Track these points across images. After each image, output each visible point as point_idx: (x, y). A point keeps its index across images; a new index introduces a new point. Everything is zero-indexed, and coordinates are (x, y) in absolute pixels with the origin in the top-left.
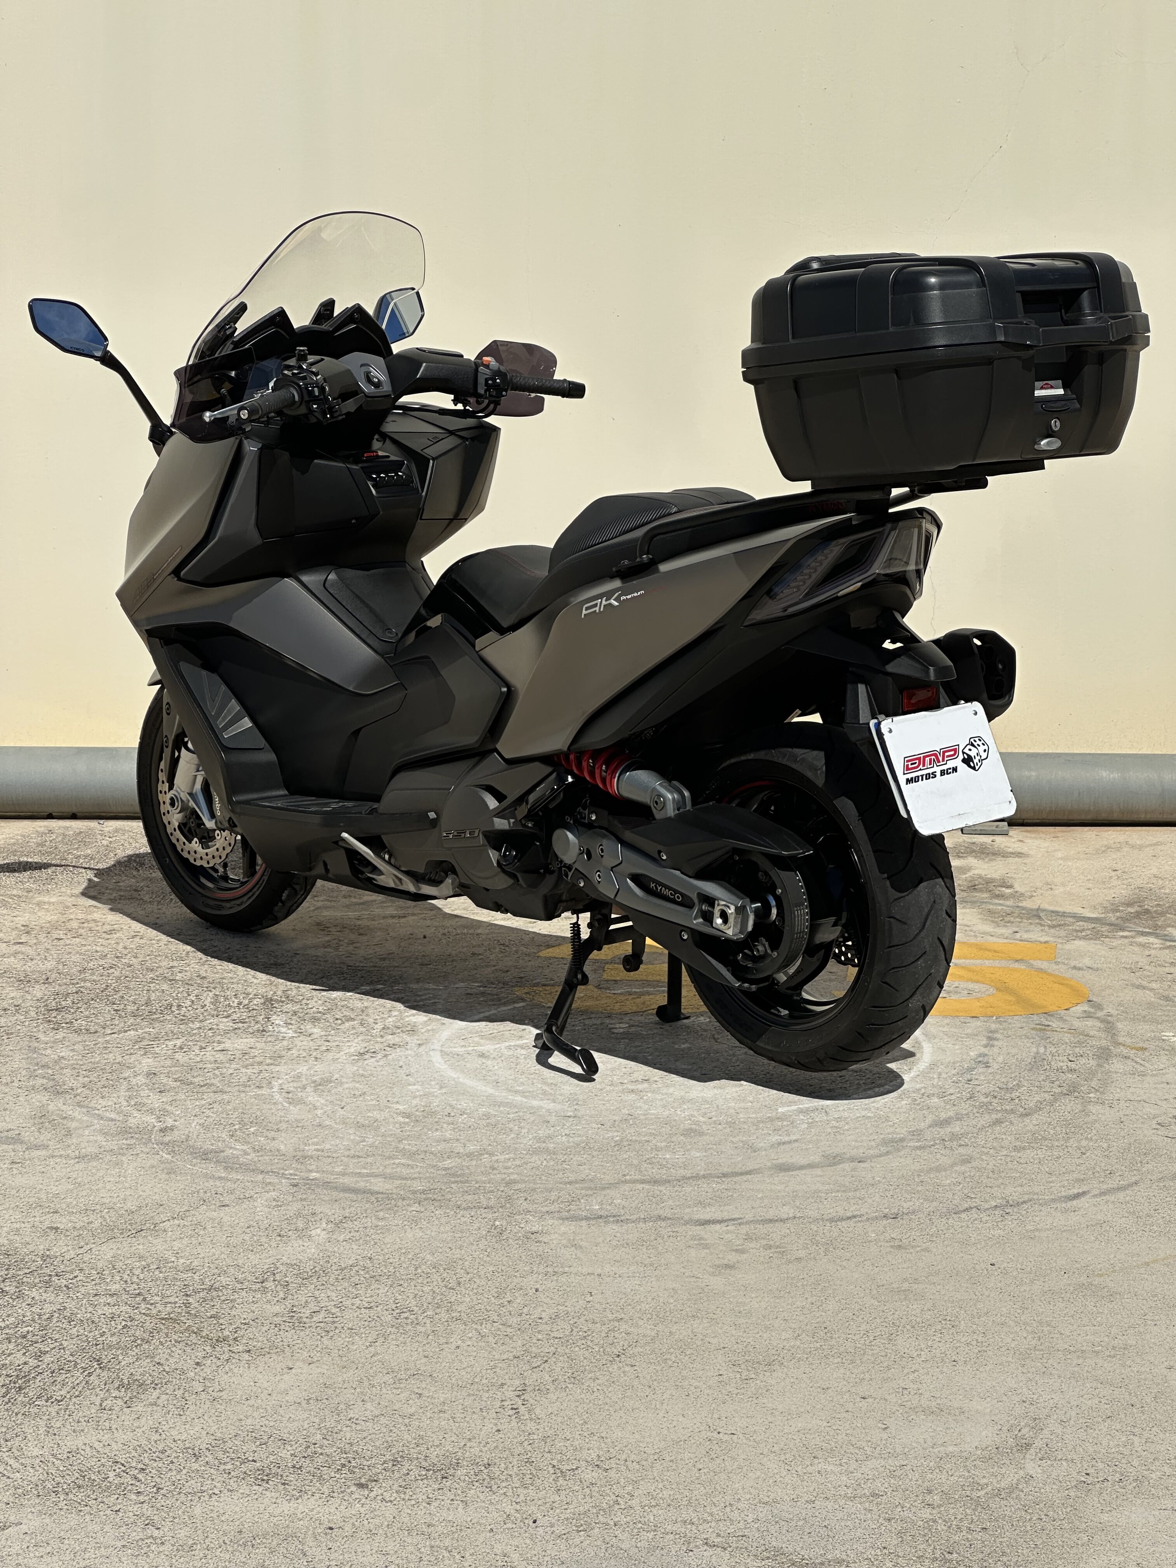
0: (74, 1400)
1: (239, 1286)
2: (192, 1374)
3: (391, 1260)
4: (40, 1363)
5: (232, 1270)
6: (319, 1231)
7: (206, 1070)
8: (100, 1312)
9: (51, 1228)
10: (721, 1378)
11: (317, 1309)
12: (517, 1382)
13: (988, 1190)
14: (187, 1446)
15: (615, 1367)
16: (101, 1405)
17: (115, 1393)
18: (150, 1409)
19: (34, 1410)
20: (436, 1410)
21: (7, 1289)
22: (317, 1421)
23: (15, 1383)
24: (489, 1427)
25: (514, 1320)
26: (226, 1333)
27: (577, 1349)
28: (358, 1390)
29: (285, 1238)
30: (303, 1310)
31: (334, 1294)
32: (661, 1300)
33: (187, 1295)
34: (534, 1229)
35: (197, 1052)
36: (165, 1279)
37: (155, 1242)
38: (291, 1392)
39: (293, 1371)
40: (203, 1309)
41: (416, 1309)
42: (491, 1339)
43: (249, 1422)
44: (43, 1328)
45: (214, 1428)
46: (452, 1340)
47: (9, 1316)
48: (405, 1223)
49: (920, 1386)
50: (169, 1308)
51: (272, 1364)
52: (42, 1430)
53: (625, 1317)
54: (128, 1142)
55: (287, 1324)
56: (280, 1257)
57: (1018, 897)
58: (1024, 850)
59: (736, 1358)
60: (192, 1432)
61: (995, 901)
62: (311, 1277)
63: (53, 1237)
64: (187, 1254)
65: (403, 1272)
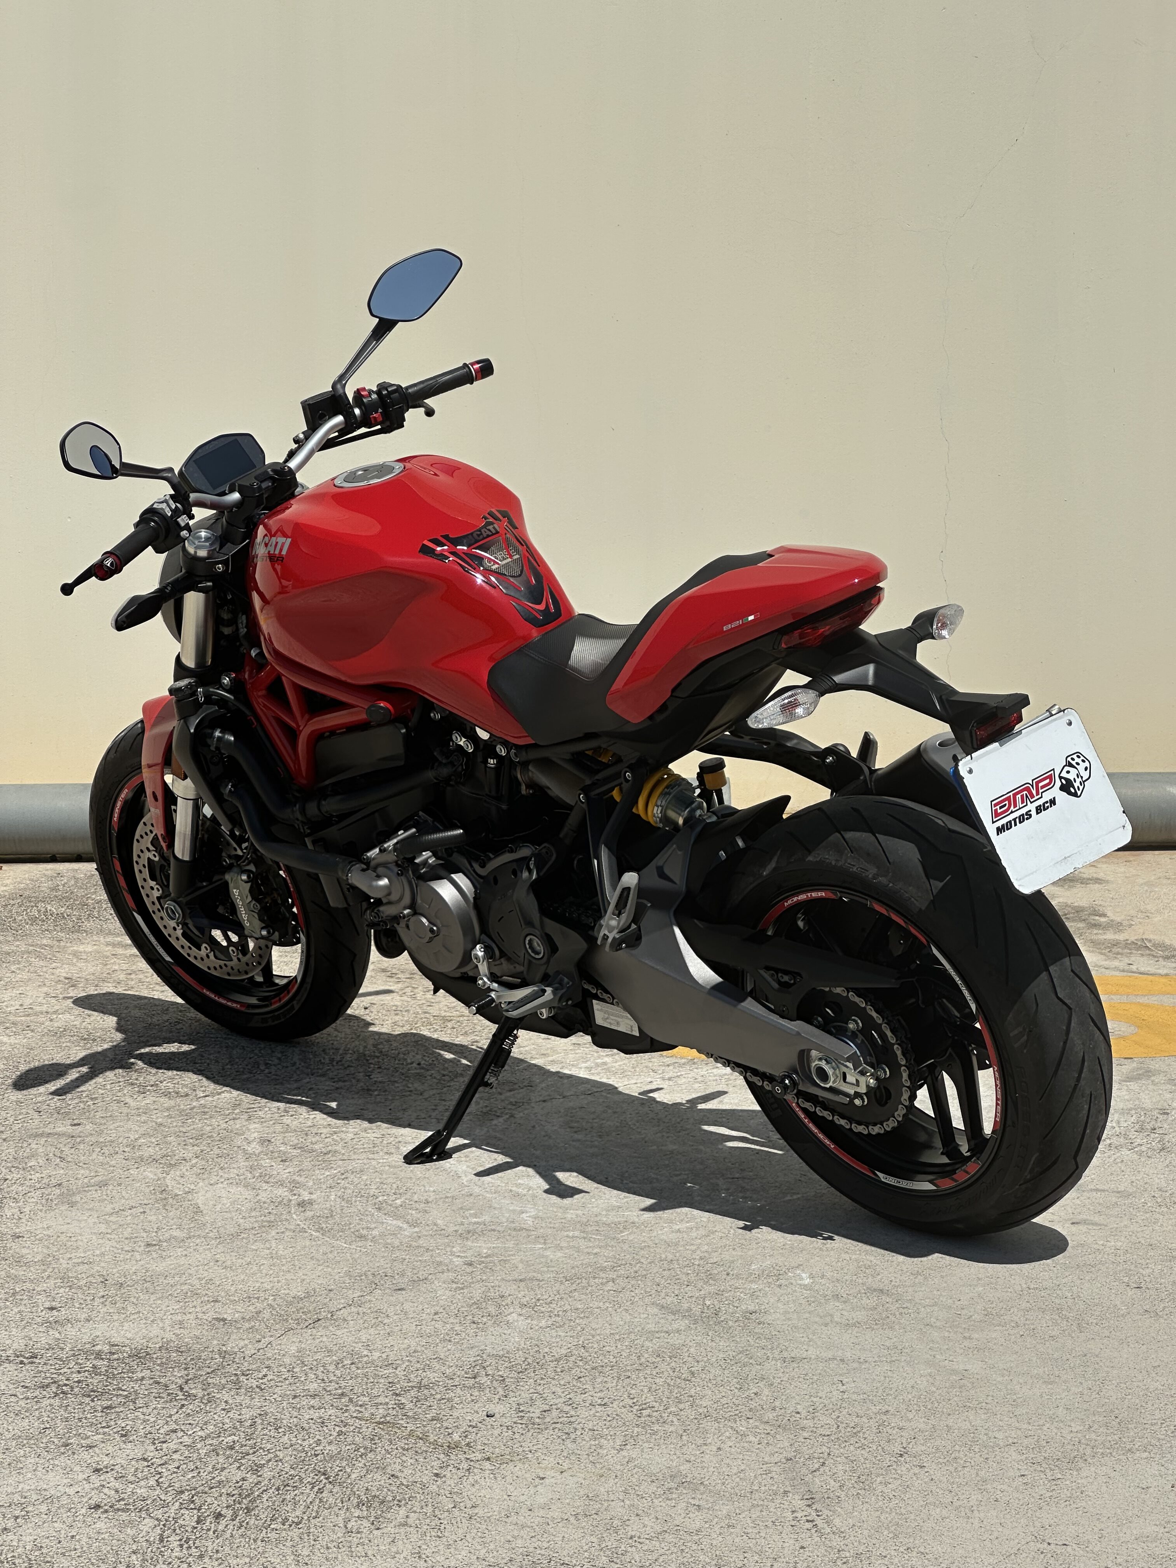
0: (312, 1521)
1: (450, 1382)
2: (434, 1488)
3: (607, 1348)
4: (260, 1479)
5: (435, 1365)
6: (514, 1315)
7: (323, 1136)
8: (308, 1417)
9: (217, 1319)
10: (1025, 1479)
11: (547, 1408)
12: (801, 1490)
15: (904, 1469)
16: (346, 1527)
17: (357, 1513)
18: (402, 1530)
19: (273, 1535)
20: (723, 1524)
21: (193, 1391)
22: (595, 1540)
23: (240, 1503)
25: (771, 1415)
26: (456, 1437)
27: (852, 1448)
28: (627, 1502)
29: (481, 1325)
30: (532, 1410)
31: (559, 1391)
33: (397, 1395)
34: (751, 1308)
36: (366, 1375)
37: (339, 1333)
38: (553, 1507)
39: (546, 1480)
40: (420, 1411)
41: (656, 1405)
42: (752, 1438)
43: (520, 1542)
44: (249, 1437)
46: (709, 1441)
47: (206, 1423)
48: (607, 1304)
50: (381, 1411)
51: (520, 1474)
52: (290, 1559)
53: (890, 1408)
54: (267, 1219)
55: (520, 1426)
56: (483, 1347)
57: (1117, 926)
58: (1099, 877)
59: (1032, 1456)
60: (460, 1557)
61: (1095, 931)
62: (526, 1370)
63: (224, 1330)
64: (380, 1346)
65: (627, 1362)
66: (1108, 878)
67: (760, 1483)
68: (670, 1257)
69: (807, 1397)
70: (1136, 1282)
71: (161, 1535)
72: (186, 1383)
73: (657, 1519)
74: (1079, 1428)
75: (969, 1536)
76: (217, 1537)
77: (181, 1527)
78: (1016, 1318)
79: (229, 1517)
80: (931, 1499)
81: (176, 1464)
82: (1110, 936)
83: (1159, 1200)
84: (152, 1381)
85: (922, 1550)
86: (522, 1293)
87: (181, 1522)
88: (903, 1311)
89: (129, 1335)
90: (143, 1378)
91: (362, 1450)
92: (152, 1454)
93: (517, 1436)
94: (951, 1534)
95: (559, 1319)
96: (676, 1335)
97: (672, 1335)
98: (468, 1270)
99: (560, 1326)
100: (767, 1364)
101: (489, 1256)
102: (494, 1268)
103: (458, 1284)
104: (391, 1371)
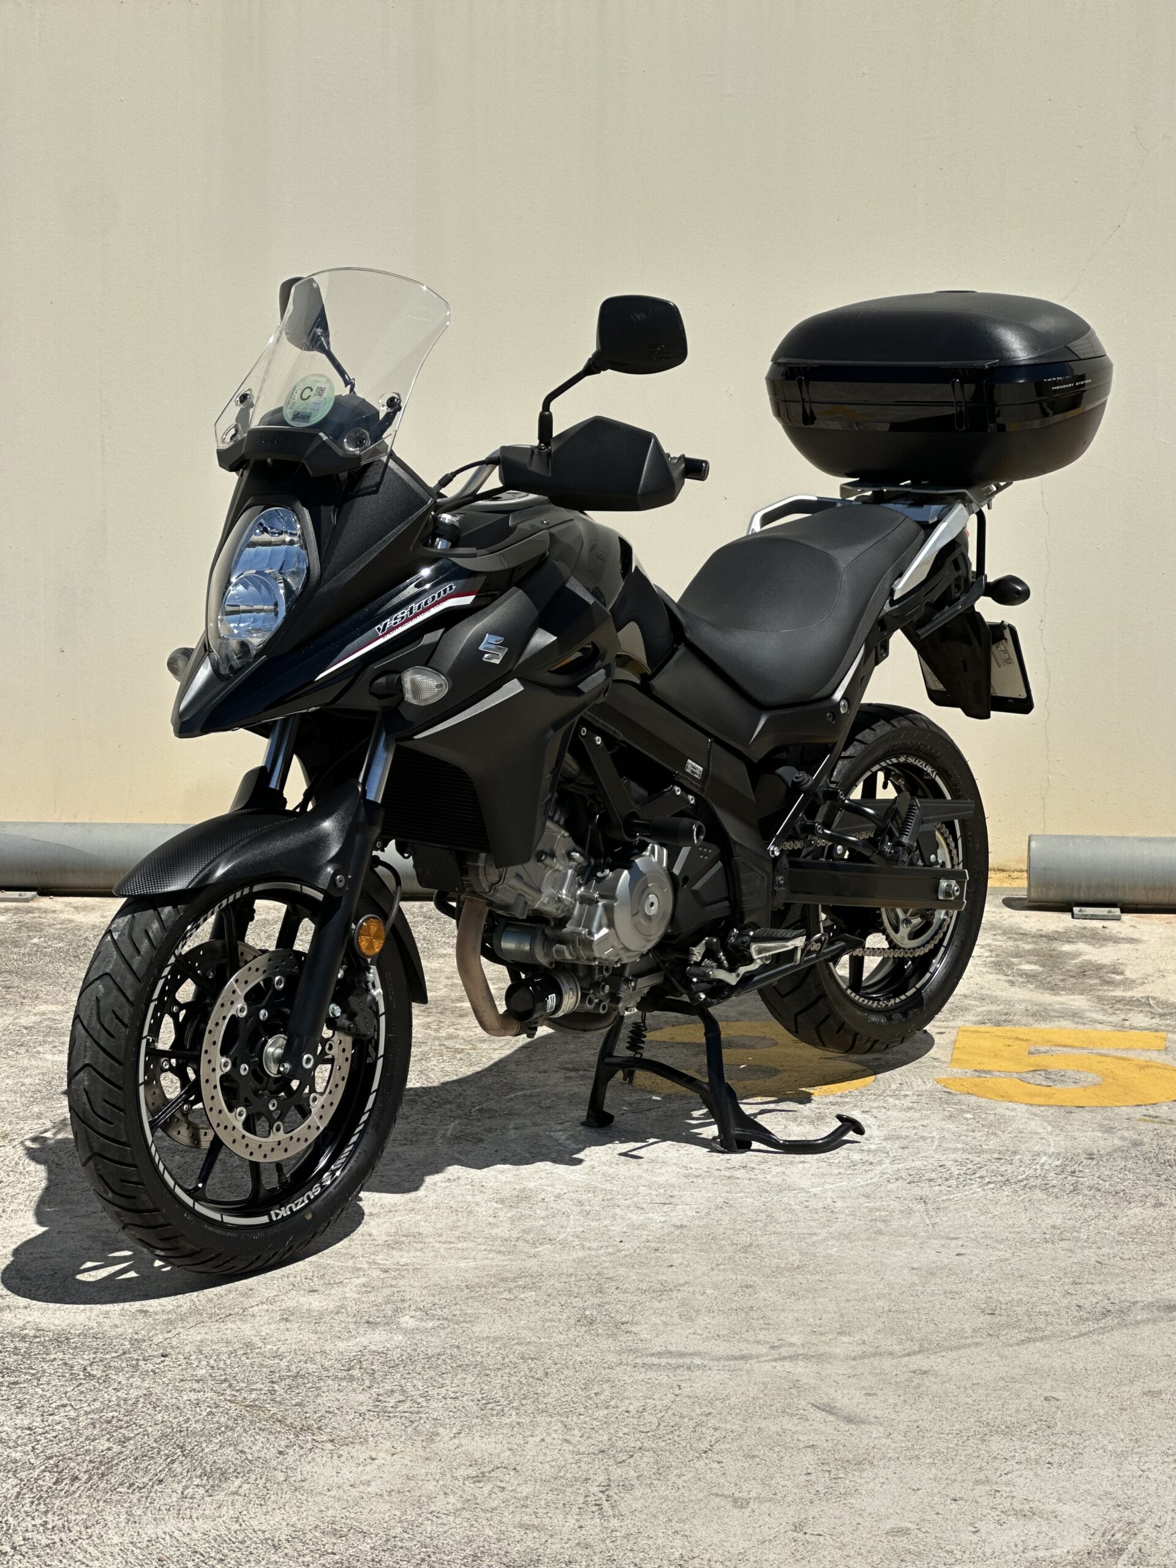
0: (156, 1487)
1: (325, 1373)
2: (274, 1463)
3: (478, 1350)
4: (124, 1449)
5: (318, 1356)
6: (407, 1317)
8: (186, 1398)
9: (140, 1311)
10: (809, 1478)
11: (403, 1398)
12: (602, 1478)
13: (1089, 1286)
14: (267, 1536)
15: (702, 1463)
16: (182, 1493)
17: (197, 1481)
18: (230, 1499)
19: (115, 1497)
20: (518, 1504)
21: (94, 1372)
22: (398, 1513)
23: (98, 1469)
24: (572, 1522)
25: (602, 1413)
26: (310, 1421)
27: (663, 1444)
28: (441, 1483)
29: (373, 1325)
30: (388, 1399)
31: (420, 1384)
32: (751, 1395)
33: (273, 1382)
34: (624, 1319)
36: (252, 1365)
37: (243, 1327)
38: (373, 1483)
39: (376, 1461)
40: (288, 1397)
41: (502, 1400)
42: (577, 1432)
43: (330, 1512)
44: (128, 1413)
45: (295, 1519)
46: (537, 1433)
47: (94, 1400)
48: (495, 1311)
49: (1013, 1489)
50: (253, 1396)
51: (355, 1454)
52: (123, 1517)
53: (714, 1411)
55: (372, 1413)
56: (366, 1343)
57: (1129, 984)
58: (1137, 936)
59: (825, 1457)
60: (272, 1523)
61: (1106, 988)
62: (398, 1365)
63: (142, 1321)
64: (275, 1340)
65: (490, 1362)
66: (1144, 938)
67: (567, 1471)
68: (571, 1271)
69: (642, 1398)
70: (992, 1309)
71: (19, 1493)
72: (91, 1365)
73: (461, 1497)
74: (878, 1435)
75: (736, 1523)
76: (67, 1497)
77: (40, 1486)
78: (865, 1338)
79: (84, 1480)
80: (715, 1490)
81: (54, 1434)
82: (1119, 993)
83: (1048, 1236)
84: (60, 1362)
85: (687, 1533)
86: (423, 1298)
87: (40, 1482)
88: (764, 1326)
89: (57, 1322)
90: (55, 1359)
91: (223, 1429)
92: (37, 1424)
93: (365, 1422)
94: (719, 1521)
95: (446, 1322)
96: (547, 1340)
97: (542, 1340)
98: (382, 1276)
99: (445, 1328)
100: (618, 1368)
101: (407, 1265)
102: (406, 1276)
103: (367, 1288)
104: (276, 1361)
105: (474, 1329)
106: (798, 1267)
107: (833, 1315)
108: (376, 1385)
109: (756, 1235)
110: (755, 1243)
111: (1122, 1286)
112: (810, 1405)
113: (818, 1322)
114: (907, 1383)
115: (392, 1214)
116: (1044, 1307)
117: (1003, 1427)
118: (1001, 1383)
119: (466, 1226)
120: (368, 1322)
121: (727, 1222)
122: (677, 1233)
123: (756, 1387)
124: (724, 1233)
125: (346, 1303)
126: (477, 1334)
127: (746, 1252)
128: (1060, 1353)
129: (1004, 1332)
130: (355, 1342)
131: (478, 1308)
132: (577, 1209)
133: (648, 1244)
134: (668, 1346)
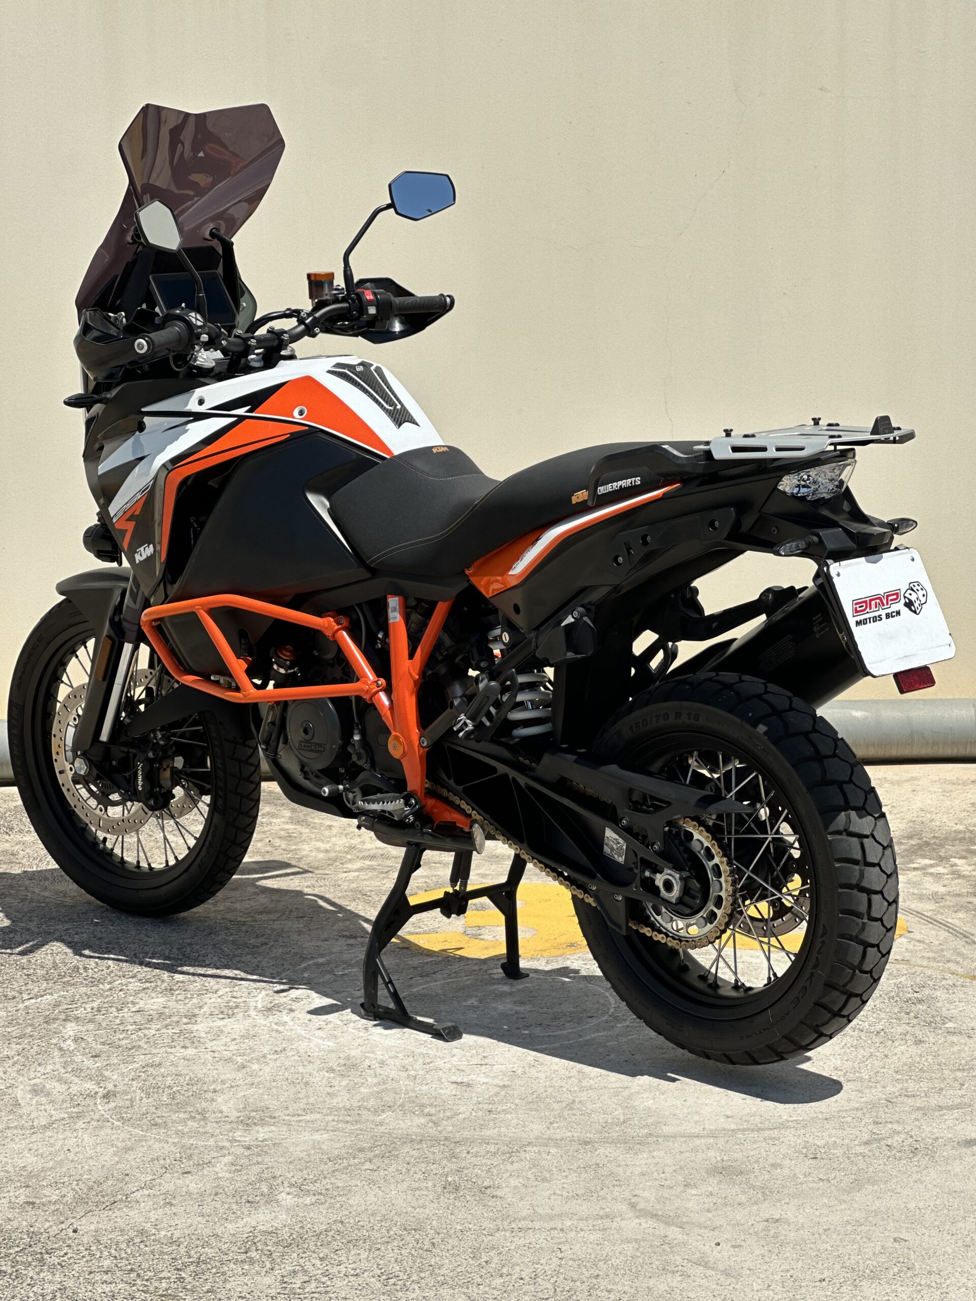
1: (225, 1257)
3: (361, 1223)
5: (213, 1239)
6: (283, 1194)
7: (129, 1033)
8: (100, 1291)
9: (28, 1203)
11: (307, 1278)
13: (890, 1126)
25: (498, 1281)
29: (254, 1204)
30: (293, 1281)
31: (318, 1263)
32: (629, 1254)
33: (178, 1270)
34: (486, 1184)
35: (116, 1014)
36: (152, 1252)
37: (131, 1214)
40: (197, 1284)
41: (401, 1274)
48: (364, 1182)
50: (164, 1285)
53: (600, 1273)
54: (76, 1110)
56: (254, 1224)
62: (291, 1244)
63: (33, 1212)
64: (166, 1225)
65: (378, 1235)
69: (530, 1264)
70: (813, 1154)
74: (759, 1287)
78: (710, 1189)
86: (292, 1174)
88: (616, 1183)
95: (321, 1197)
96: (422, 1209)
97: (418, 1210)
98: (246, 1154)
99: (322, 1204)
100: (497, 1235)
101: (265, 1140)
102: (268, 1151)
103: (236, 1167)
104: (174, 1247)
105: (351, 1202)
106: (624, 1122)
107: (674, 1168)
108: (277, 1267)
109: (574, 1091)
110: (577, 1100)
111: (917, 1123)
112: (686, 1261)
113: (662, 1175)
114: (765, 1232)
115: (234, 1090)
116: (857, 1148)
117: (867, 1271)
118: (849, 1227)
119: (307, 1097)
120: (248, 1202)
121: (544, 1079)
122: (503, 1093)
123: (629, 1245)
124: (546, 1091)
125: (221, 1183)
126: (355, 1208)
127: (571, 1109)
128: (889, 1194)
129: (833, 1175)
130: (242, 1223)
131: (348, 1182)
132: (404, 1074)
133: (480, 1106)
134: (536, 1208)
